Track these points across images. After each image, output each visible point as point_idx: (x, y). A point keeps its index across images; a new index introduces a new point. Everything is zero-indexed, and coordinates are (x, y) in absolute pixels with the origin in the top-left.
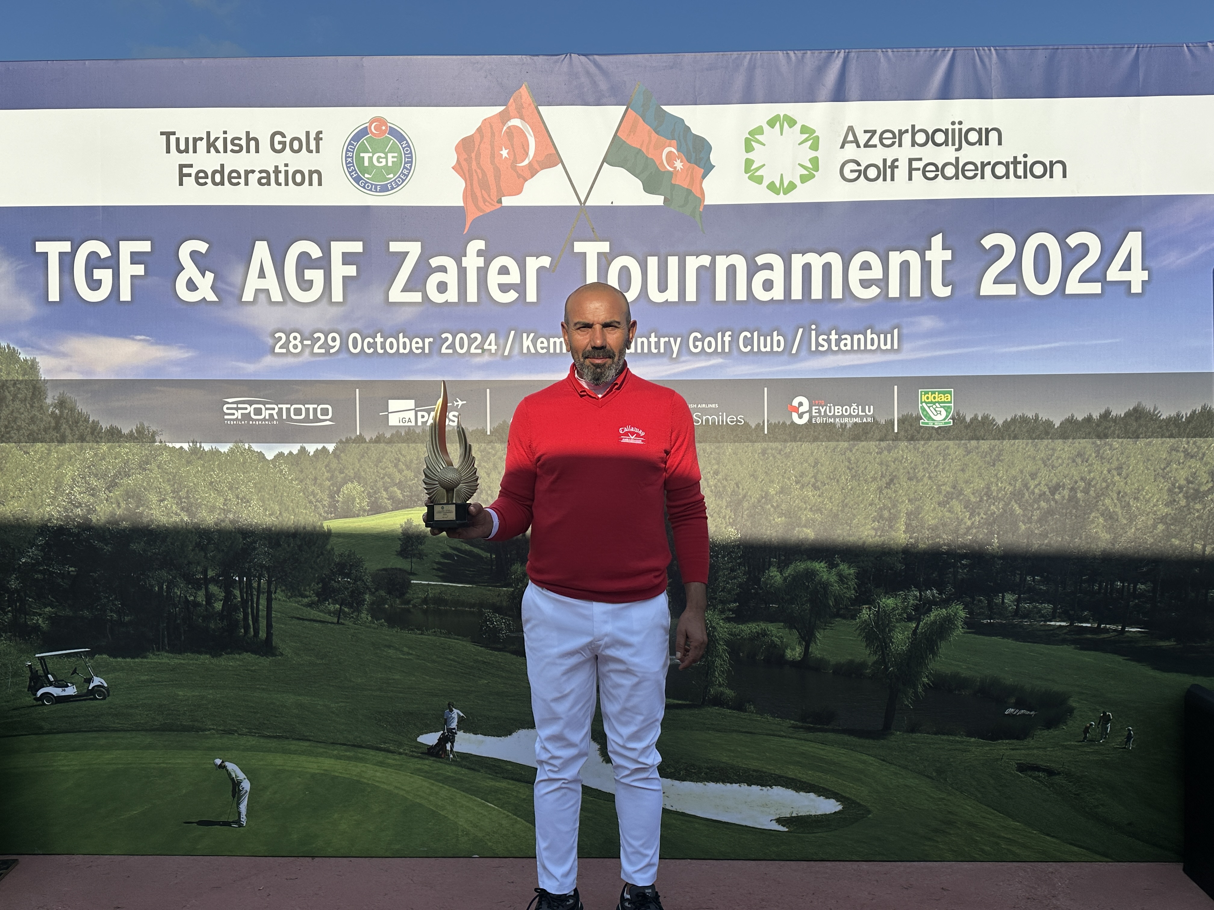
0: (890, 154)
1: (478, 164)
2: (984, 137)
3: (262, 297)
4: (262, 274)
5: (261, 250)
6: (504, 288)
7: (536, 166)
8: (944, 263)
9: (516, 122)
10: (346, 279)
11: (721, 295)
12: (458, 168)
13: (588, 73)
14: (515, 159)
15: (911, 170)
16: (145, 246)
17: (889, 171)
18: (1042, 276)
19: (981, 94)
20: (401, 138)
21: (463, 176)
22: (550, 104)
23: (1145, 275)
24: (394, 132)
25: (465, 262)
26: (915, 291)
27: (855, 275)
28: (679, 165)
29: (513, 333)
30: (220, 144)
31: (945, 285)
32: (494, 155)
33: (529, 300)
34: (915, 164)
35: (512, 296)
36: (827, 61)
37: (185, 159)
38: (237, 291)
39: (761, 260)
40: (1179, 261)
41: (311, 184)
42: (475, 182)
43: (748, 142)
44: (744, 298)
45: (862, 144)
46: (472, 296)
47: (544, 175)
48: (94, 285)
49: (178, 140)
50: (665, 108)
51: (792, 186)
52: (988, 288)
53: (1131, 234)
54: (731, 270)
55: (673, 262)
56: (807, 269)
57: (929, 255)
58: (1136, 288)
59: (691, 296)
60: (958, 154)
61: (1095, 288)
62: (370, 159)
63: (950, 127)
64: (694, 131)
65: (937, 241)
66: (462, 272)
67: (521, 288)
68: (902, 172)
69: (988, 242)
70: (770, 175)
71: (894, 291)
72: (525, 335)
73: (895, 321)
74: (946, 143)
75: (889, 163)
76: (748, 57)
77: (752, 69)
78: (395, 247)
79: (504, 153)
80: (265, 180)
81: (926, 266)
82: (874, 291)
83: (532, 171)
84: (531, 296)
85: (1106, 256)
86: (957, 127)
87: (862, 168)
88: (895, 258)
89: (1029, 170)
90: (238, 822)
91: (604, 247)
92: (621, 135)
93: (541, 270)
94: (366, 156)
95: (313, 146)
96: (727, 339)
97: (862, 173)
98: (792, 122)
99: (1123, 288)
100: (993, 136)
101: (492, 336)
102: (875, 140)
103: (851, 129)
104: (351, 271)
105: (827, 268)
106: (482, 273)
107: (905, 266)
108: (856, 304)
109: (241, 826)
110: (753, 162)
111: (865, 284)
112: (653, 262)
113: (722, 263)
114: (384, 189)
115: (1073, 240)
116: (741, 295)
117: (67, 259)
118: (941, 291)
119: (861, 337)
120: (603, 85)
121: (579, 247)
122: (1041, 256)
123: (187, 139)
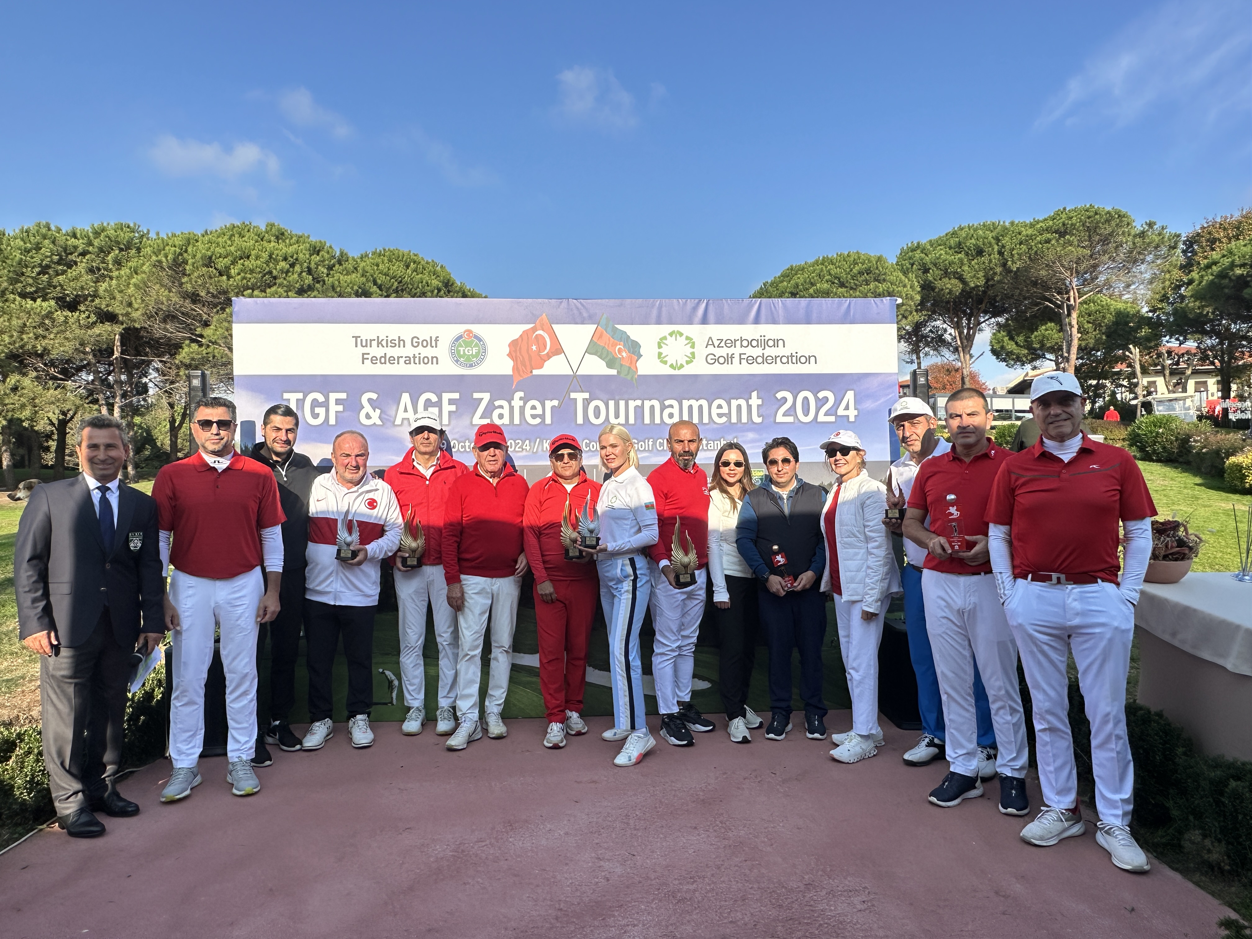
0: (731, 351)
1: (520, 353)
2: (776, 343)
3: (406, 422)
4: (406, 410)
5: (406, 398)
6: (534, 417)
7: (550, 354)
8: (758, 406)
9: (540, 332)
10: (450, 413)
11: (647, 420)
12: (510, 355)
13: (577, 308)
14: (539, 350)
15: (741, 359)
16: (343, 396)
17: (730, 359)
18: (806, 412)
19: (774, 322)
20: (480, 340)
21: (512, 358)
22: (557, 323)
23: (856, 413)
24: (476, 337)
25: (513, 403)
26: (744, 419)
27: (715, 411)
28: (624, 354)
29: (538, 440)
30: (384, 343)
31: (759, 417)
32: (529, 349)
33: (546, 423)
34: (743, 356)
35: (538, 420)
36: (698, 304)
37: (366, 350)
38: (392, 419)
39: (667, 403)
40: (872, 406)
41: (432, 364)
42: (519, 362)
43: (659, 344)
44: (659, 422)
45: (716, 346)
46: (517, 421)
47: (554, 359)
48: (315, 416)
49: (361, 340)
50: (617, 326)
51: (682, 366)
52: (780, 418)
53: (848, 392)
54: (652, 408)
55: (622, 403)
56: (690, 407)
57: (750, 402)
58: (852, 419)
59: (632, 421)
60: (763, 351)
61: (832, 419)
62: (464, 350)
63: (760, 338)
64: (632, 338)
65: (754, 394)
66: (512, 408)
67: (542, 416)
68: (736, 360)
69: (779, 395)
70: (671, 360)
71: (734, 420)
72: (545, 441)
73: (735, 435)
74: (758, 346)
75: (730, 356)
76: (658, 302)
77: (660, 308)
78: (476, 395)
79: (534, 348)
80: (408, 361)
81: (749, 407)
82: (724, 419)
83: (549, 357)
84: (548, 421)
85: (838, 402)
86: (763, 338)
87: (716, 358)
88: (734, 403)
89: (798, 360)
90: (391, 703)
91: (586, 395)
92: (595, 339)
93: (553, 408)
94: (462, 349)
95: (434, 344)
96: (651, 443)
97: (717, 360)
98: (681, 335)
99: (846, 419)
100: (781, 342)
101: (527, 442)
102: (723, 344)
103: (710, 338)
104: (453, 408)
105: (701, 407)
106: (522, 409)
107: (739, 407)
108: (715, 426)
109: (393, 705)
110: (662, 354)
111: (720, 415)
112: (611, 403)
113: (647, 404)
114: (471, 366)
115: (821, 395)
116: (657, 421)
117: (300, 403)
118: (757, 420)
119: (719, 442)
120: (585, 315)
121: (573, 395)
122: (805, 402)
123: (366, 340)
